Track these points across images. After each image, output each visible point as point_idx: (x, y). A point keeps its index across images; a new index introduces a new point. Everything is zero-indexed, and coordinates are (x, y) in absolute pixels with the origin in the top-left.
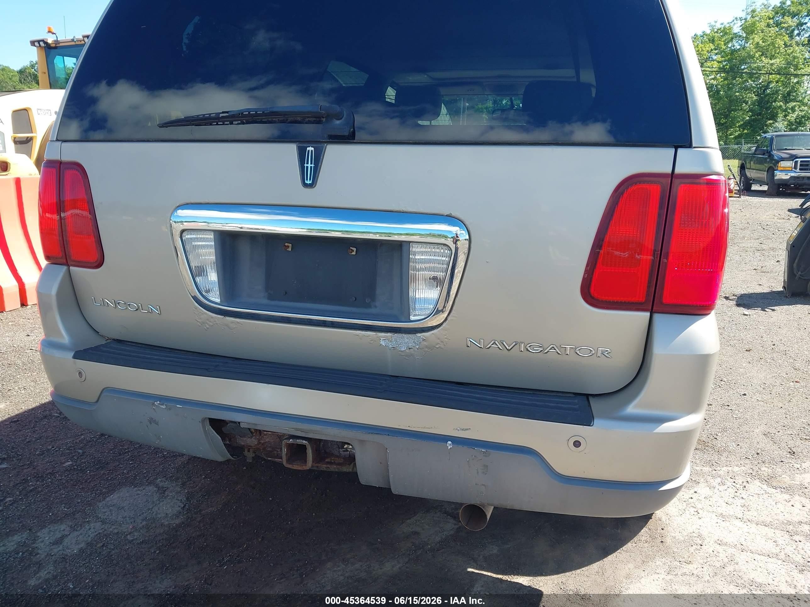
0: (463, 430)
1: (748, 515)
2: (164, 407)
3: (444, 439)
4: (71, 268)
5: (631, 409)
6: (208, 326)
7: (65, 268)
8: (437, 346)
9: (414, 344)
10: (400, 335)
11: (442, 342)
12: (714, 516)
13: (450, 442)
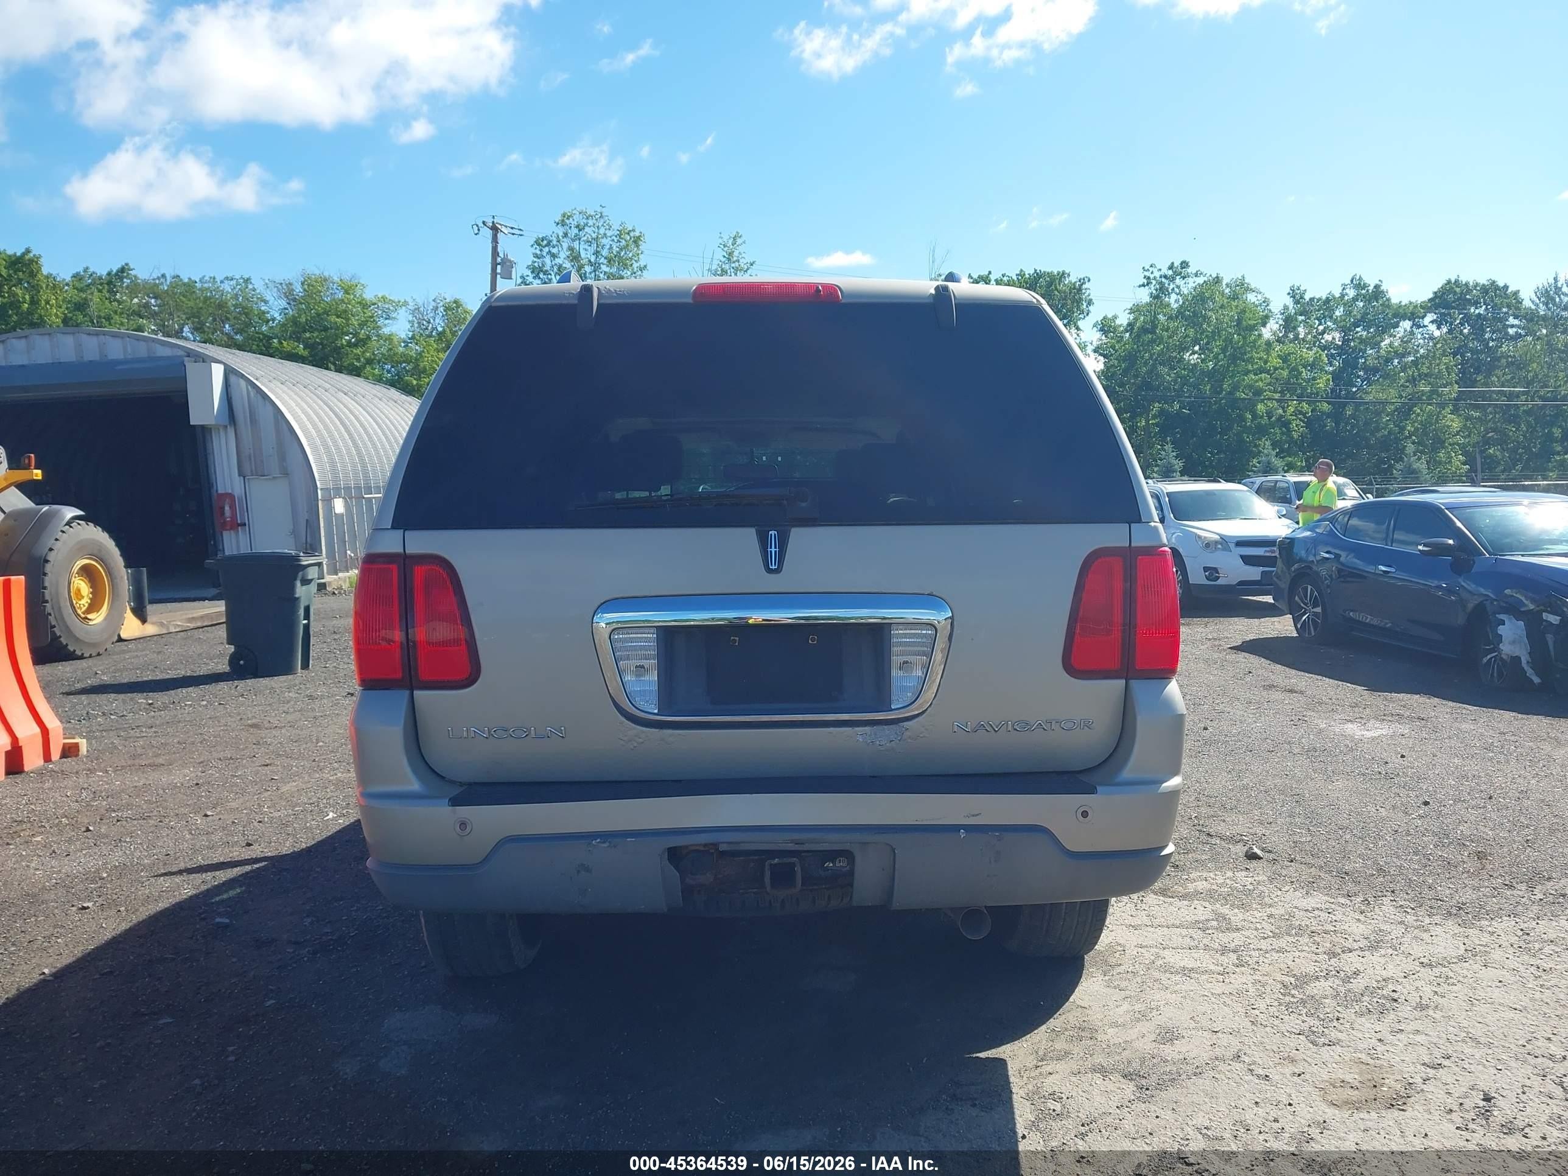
0: (973, 816)
1: (1156, 922)
2: (605, 845)
3: (956, 828)
4: (417, 693)
5: (1127, 774)
6: (635, 745)
7: (407, 693)
8: (921, 735)
9: (896, 736)
10: (880, 728)
11: (926, 729)
12: (1124, 927)
13: (962, 831)
